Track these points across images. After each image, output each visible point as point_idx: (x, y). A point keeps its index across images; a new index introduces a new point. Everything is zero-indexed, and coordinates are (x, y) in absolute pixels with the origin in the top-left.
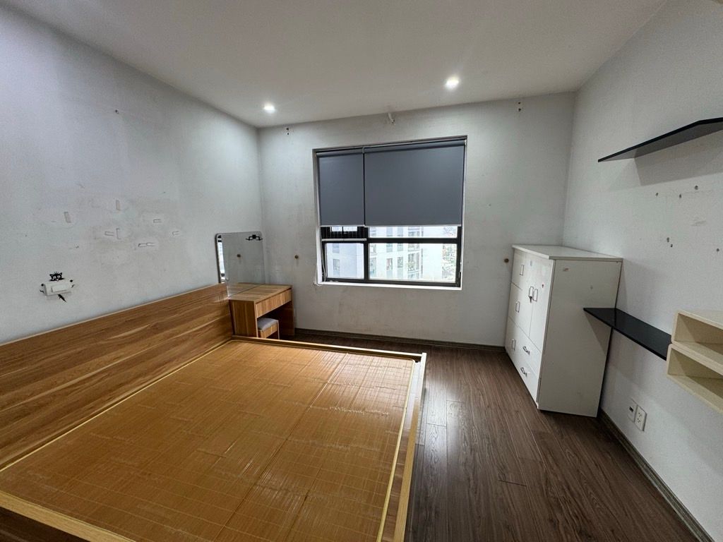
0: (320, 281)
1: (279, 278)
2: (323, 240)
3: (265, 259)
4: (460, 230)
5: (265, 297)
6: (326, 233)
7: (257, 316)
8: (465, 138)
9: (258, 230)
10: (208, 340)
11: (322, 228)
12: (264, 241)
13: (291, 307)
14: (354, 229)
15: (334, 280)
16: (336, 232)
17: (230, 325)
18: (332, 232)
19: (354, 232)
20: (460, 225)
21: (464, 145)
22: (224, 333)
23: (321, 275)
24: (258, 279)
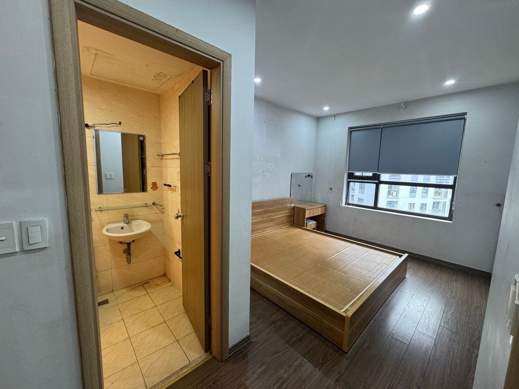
0: (343, 204)
1: (319, 200)
2: (349, 180)
3: (313, 188)
4: (455, 179)
5: (311, 208)
6: (351, 176)
7: (306, 217)
8: (465, 114)
9: (312, 172)
10: (282, 223)
11: (348, 173)
12: (313, 178)
13: (324, 217)
14: (370, 174)
15: (353, 205)
16: (357, 176)
17: (292, 219)
18: (355, 176)
19: (370, 177)
20: (456, 176)
21: (465, 119)
22: (290, 222)
23: (345, 201)
24: (308, 199)
